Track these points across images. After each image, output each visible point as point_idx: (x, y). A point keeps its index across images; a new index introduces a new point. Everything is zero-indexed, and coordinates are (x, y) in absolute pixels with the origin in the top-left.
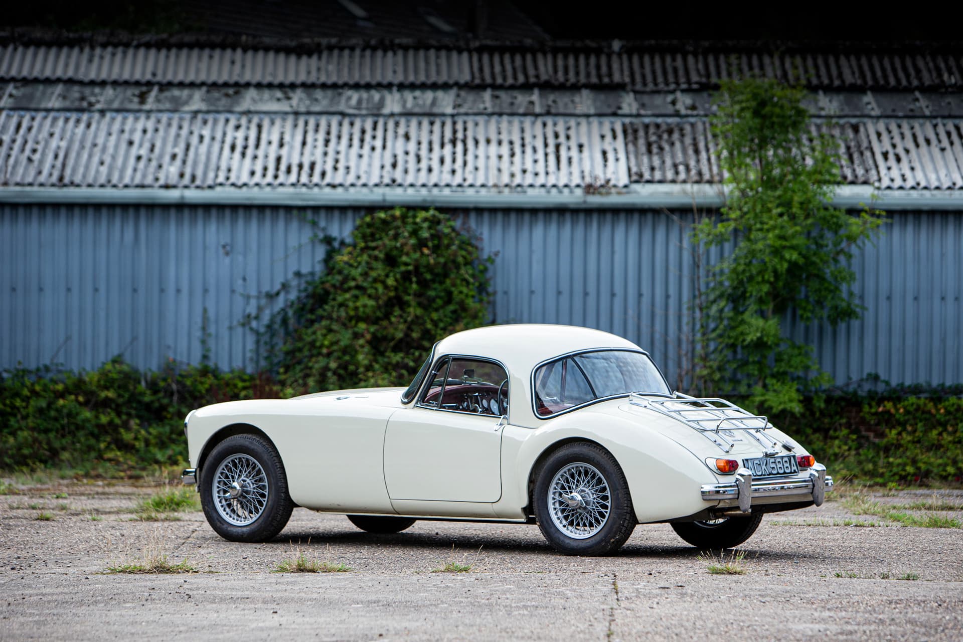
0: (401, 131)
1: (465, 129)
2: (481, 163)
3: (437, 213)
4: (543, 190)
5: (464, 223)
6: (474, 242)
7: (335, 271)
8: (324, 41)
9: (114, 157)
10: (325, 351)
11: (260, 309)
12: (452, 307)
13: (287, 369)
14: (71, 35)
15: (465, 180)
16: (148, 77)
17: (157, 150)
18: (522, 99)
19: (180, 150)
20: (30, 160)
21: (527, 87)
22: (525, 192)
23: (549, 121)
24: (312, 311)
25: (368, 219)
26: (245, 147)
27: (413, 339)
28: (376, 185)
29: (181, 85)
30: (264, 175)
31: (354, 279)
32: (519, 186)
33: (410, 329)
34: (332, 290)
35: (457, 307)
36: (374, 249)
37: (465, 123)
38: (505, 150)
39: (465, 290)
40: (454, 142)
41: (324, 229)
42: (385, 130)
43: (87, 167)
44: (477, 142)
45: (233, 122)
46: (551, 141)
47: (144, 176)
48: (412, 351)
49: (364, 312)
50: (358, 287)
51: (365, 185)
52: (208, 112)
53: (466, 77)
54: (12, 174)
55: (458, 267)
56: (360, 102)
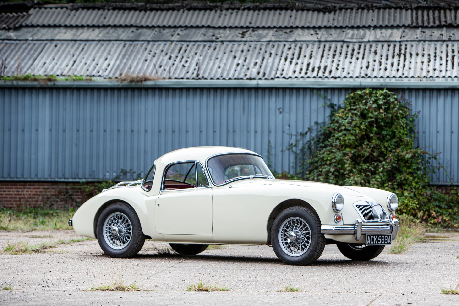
0: (373, 50)
1: (406, 49)
2: (412, 66)
3: (388, 92)
4: (444, 79)
5: (402, 97)
6: (407, 106)
7: (335, 122)
8: (338, 6)
9: (225, 64)
10: (328, 162)
11: (297, 141)
12: (395, 140)
13: (310, 172)
14: (211, 4)
15: (403, 74)
16: (248, 24)
17: (247, 61)
18: (437, 33)
19: (259, 61)
20: (184, 66)
21: (440, 27)
22: (434, 80)
23: (450, 44)
24: (323, 142)
25: (352, 95)
26: (292, 59)
27: (374, 156)
28: (357, 77)
29: (264, 28)
30: (300, 73)
31: (344, 126)
32: (431, 77)
33: (372, 151)
34: (333, 131)
35: (398, 140)
36: (355, 110)
37: (406, 45)
38: (426, 59)
39: (402, 131)
40: (399, 56)
41: (330, 100)
42: (365, 49)
43: (211, 70)
44: (411, 55)
45: (287, 46)
46: (450, 54)
47: (239, 74)
48: (373, 163)
49: (349, 142)
50: (346, 130)
51: (351, 77)
52: (275, 41)
53: (409, 22)
54: (174, 73)
55: (398, 120)
56: (353, 35)
